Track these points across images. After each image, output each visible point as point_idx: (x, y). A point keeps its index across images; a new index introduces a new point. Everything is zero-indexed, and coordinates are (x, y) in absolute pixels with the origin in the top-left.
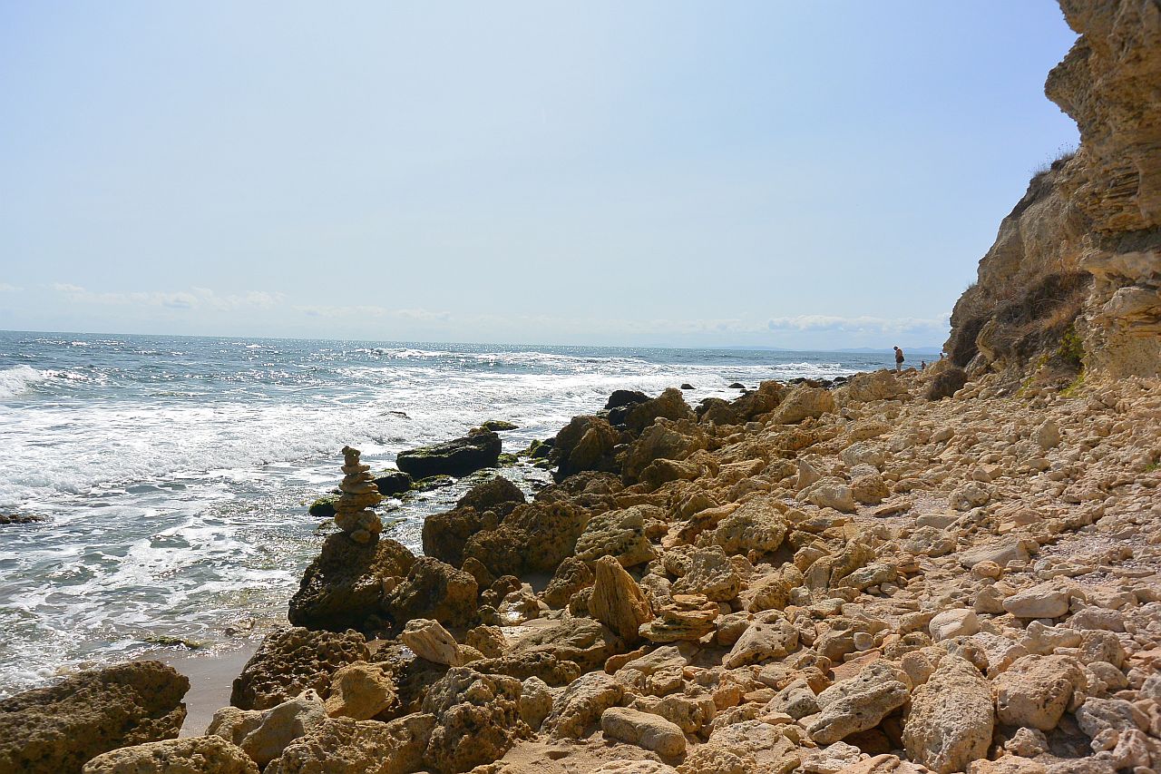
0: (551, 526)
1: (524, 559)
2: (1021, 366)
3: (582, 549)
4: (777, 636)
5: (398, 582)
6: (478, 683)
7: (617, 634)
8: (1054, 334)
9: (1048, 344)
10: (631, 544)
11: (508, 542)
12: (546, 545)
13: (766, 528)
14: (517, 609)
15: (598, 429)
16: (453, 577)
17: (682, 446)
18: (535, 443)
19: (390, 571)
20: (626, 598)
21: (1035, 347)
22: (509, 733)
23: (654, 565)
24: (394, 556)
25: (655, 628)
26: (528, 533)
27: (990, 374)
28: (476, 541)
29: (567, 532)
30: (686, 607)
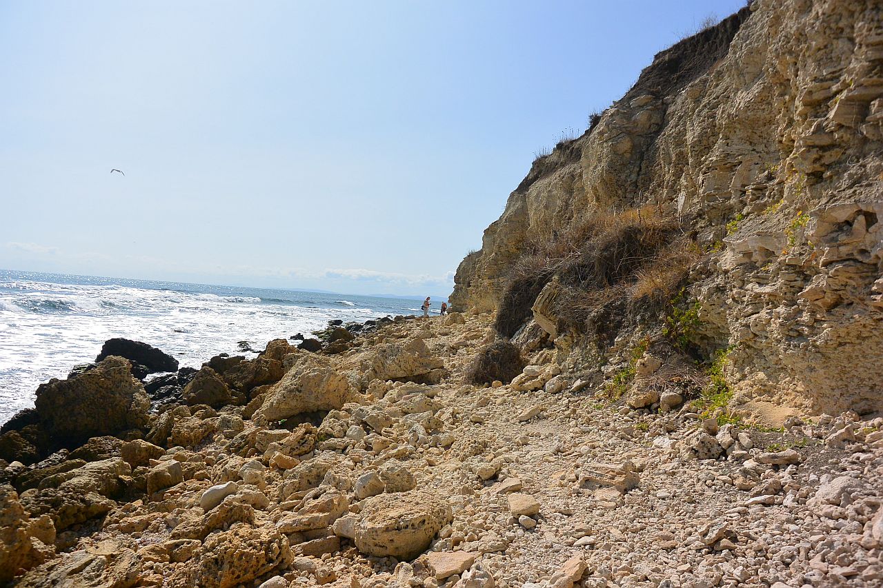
2: (601, 347)
8: (651, 307)
9: (643, 319)
21: (620, 323)
27: (546, 351)
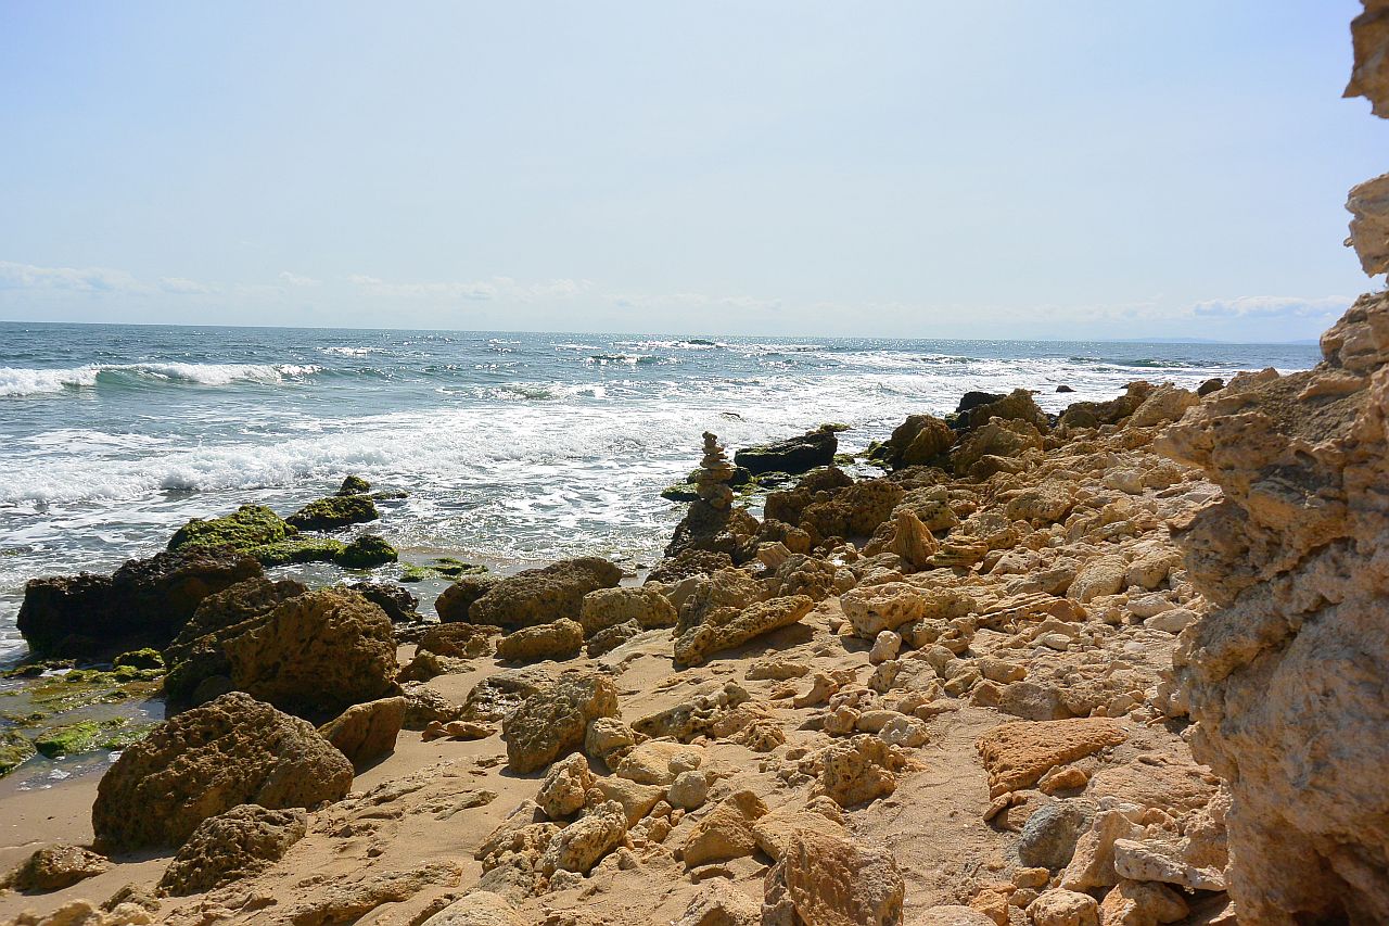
0: (871, 498)
1: (848, 524)
3: (896, 517)
4: (1023, 561)
5: (747, 538)
6: (809, 562)
7: (911, 563)
10: (937, 513)
11: (836, 512)
12: (867, 513)
13: (1049, 501)
14: (840, 559)
15: (933, 428)
16: (791, 531)
17: (1015, 444)
18: (873, 444)
19: (740, 530)
20: (919, 538)
22: (827, 591)
23: (955, 530)
24: (743, 520)
25: (937, 557)
26: (852, 505)
28: (809, 510)
29: (885, 504)
30: (961, 543)
